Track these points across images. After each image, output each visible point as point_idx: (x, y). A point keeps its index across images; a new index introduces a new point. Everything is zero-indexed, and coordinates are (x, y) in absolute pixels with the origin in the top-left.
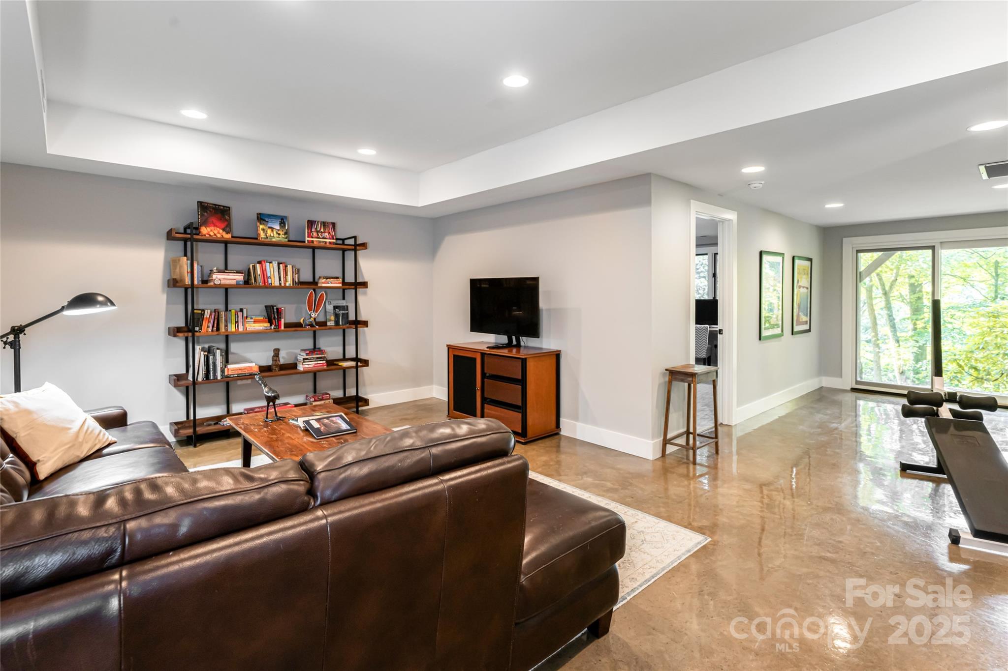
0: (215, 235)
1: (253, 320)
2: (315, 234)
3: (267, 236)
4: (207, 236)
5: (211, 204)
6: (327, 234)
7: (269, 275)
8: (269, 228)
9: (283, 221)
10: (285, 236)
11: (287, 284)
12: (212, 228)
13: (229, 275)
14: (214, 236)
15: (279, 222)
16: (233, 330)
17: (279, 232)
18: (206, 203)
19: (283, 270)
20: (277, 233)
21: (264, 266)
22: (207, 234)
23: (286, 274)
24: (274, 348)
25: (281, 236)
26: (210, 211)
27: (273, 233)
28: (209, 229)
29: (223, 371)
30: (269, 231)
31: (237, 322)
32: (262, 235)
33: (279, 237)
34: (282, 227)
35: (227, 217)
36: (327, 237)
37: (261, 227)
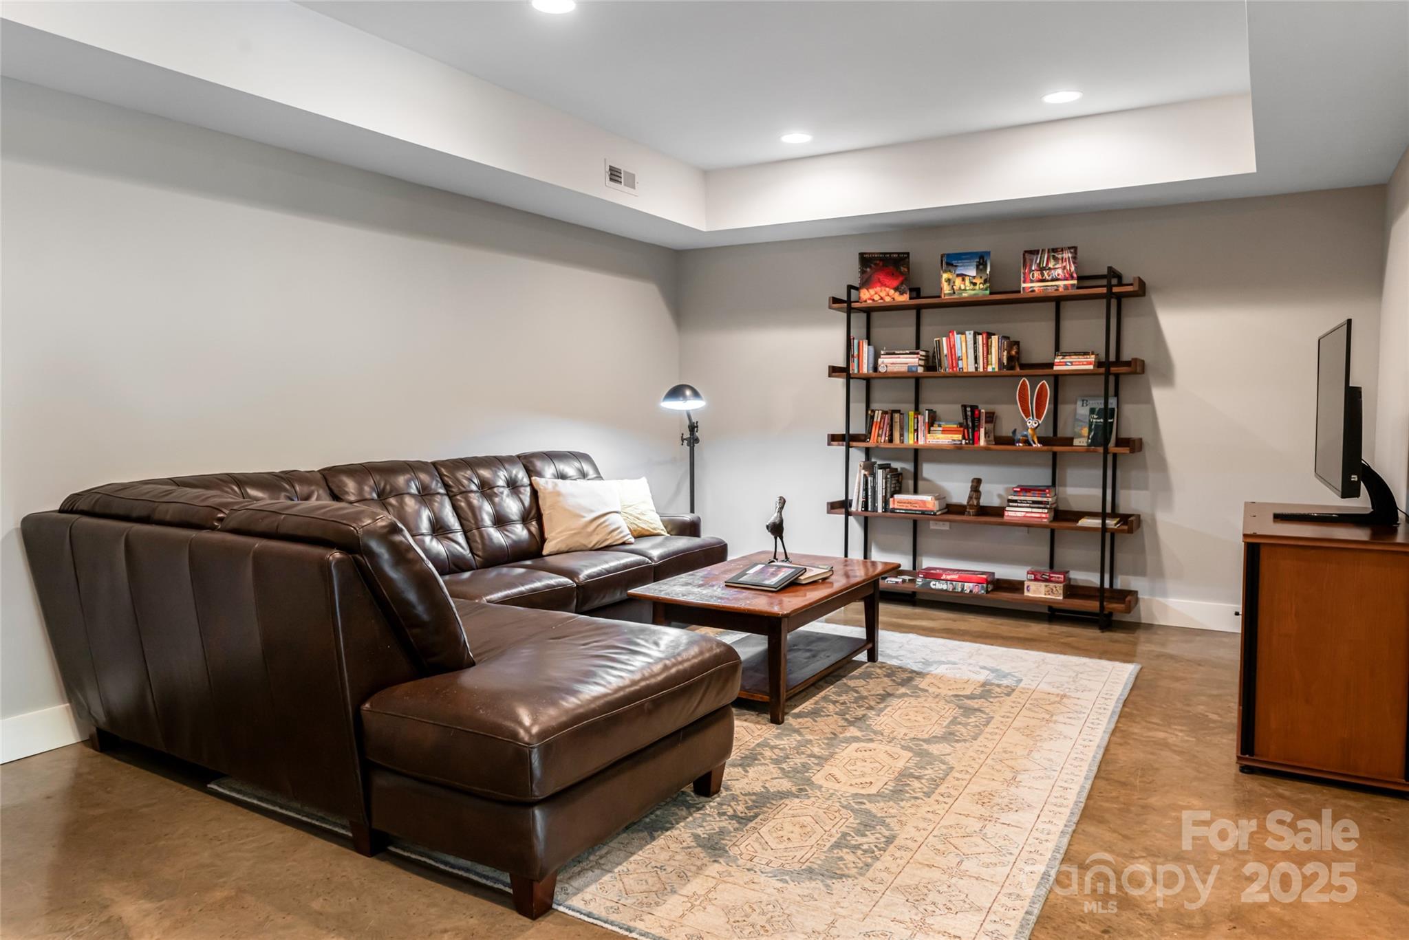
0: (882, 298)
1: (941, 429)
2: (1037, 275)
3: (953, 289)
4: (869, 302)
5: (877, 253)
6: (1060, 271)
7: (959, 354)
8: (958, 275)
9: (981, 260)
10: (985, 286)
11: (990, 369)
12: (878, 289)
13: (899, 358)
14: (880, 301)
15: (975, 264)
16: (911, 442)
17: (974, 281)
18: (869, 254)
19: (983, 344)
20: (971, 283)
21: (952, 340)
22: (870, 299)
23: (988, 352)
24: (972, 478)
25: (977, 287)
26: (875, 264)
27: (965, 284)
28: (872, 291)
29: (886, 502)
30: (958, 282)
31: (916, 431)
32: (946, 288)
33: (974, 290)
34: (981, 270)
35: (903, 269)
36: (1060, 277)
37: (945, 276)
